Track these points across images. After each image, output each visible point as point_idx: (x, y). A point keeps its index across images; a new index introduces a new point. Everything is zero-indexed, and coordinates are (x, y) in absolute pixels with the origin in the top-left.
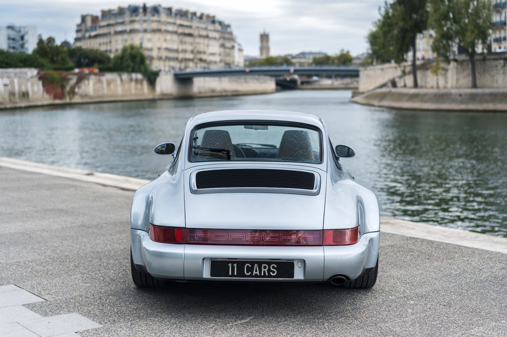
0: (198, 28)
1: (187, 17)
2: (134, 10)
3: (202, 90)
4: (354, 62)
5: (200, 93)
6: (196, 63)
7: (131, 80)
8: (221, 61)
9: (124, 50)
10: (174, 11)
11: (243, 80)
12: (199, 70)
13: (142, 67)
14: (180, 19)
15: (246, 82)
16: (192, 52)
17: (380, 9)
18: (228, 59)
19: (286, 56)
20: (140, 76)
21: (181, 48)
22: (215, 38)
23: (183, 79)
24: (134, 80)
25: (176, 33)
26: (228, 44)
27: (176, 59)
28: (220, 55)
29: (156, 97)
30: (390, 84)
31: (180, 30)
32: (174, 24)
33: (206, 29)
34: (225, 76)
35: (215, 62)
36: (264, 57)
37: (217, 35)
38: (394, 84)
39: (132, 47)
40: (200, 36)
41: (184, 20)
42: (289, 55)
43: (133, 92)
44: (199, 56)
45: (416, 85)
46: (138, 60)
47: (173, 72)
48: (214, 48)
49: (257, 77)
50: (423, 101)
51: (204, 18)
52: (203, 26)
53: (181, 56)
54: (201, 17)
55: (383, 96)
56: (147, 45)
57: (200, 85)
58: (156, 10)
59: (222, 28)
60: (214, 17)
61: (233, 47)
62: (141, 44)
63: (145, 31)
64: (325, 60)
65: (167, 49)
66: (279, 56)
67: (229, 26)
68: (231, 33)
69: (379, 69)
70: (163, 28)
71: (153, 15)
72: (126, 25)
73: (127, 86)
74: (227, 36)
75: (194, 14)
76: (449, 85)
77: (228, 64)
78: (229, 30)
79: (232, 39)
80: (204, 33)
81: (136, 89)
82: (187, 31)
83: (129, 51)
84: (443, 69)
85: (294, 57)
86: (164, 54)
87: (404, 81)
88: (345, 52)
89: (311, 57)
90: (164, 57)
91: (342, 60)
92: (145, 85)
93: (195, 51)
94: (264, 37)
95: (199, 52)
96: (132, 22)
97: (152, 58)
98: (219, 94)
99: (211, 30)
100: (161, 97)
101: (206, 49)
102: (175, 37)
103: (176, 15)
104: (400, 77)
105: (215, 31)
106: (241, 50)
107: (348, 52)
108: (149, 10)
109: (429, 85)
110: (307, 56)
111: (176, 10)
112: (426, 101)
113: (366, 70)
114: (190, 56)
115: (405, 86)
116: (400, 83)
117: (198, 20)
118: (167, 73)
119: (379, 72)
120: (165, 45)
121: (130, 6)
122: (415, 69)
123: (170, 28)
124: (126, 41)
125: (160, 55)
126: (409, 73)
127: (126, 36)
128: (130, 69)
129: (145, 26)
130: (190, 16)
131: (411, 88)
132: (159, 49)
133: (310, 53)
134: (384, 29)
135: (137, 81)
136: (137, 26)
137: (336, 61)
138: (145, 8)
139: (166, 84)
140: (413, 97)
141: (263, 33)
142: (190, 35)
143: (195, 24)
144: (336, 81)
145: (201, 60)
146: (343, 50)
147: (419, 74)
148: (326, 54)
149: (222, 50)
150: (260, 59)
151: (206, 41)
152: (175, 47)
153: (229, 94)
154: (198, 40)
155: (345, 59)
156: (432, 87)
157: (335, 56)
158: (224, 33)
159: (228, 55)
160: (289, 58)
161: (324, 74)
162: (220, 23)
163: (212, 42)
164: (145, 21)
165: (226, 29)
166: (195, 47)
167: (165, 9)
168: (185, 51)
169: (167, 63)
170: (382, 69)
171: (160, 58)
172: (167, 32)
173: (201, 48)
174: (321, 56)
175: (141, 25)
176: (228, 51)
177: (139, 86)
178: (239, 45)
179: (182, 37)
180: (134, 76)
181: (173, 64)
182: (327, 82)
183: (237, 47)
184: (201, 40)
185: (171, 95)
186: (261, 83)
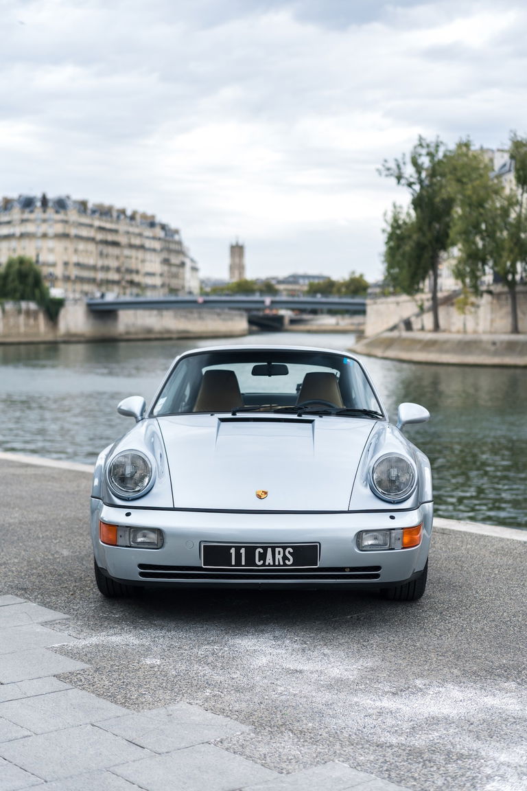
0: (128, 233)
1: (111, 216)
2: (28, 203)
3: (132, 330)
4: (370, 291)
5: (128, 333)
6: (124, 288)
7: (19, 312)
8: (163, 285)
9: (10, 264)
10: (90, 205)
11: (196, 315)
12: (128, 298)
13: (37, 292)
14: (100, 219)
15: (201, 318)
16: (118, 270)
17: (385, 214)
18: (174, 283)
19: (267, 279)
20: (33, 306)
21: (100, 263)
22: (154, 250)
23: (102, 312)
24: (23, 311)
25: (92, 240)
26: (175, 260)
27: (92, 281)
28: (161, 275)
29: (59, 339)
30: (402, 326)
31: (99, 236)
32: (91, 226)
33: (140, 235)
34: (167, 309)
35: (154, 287)
36: (235, 280)
37: (157, 245)
38: (408, 325)
39: (22, 261)
40: (131, 246)
41: (106, 221)
42: (273, 278)
43: (22, 329)
44: (128, 277)
45: (437, 327)
46: (30, 280)
47: (85, 300)
48: (153, 264)
49: (218, 311)
50: (442, 351)
51: (138, 217)
52: (137, 230)
53: (100, 276)
54: (132, 218)
55: (389, 343)
56: (46, 257)
57: (128, 320)
58: (61, 204)
59: (166, 235)
60: (153, 217)
61: (183, 264)
62: (38, 256)
63: (45, 236)
64: (327, 287)
65: (78, 265)
66: (257, 280)
67: (177, 232)
68: (179, 243)
69: (392, 303)
70: (73, 231)
71: (57, 212)
72: (14, 226)
73: (12, 321)
74: (173, 246)
75: (123, 212)
76: (481, 328)
77: (173, 291)
78: (176, 237)
79: (181, 252)
80: (137, 241)
81: (26, 325)
82: (110, 237)
83: (16, 267)
84: (473, 304)
85: (280, 282)
86: (74, 272)
87: (422, 320)
88: (357, 275)
89: (307, 282)
90: (73, 277)
91: (352, 287)
92: (42, 319)
93: (123, 269)
94: (237, 250)
95: (129, 271)
96: (23, 221)
97: (53, 279)
98: (158, 336)
99: (148, 238)
100: (66, 339)
101: (140, 267)
102: (91, 247)
103: (94, 212)
104: (418, 315)
105: (154, 238)
106: (195, 269)
107: (361, 276)
108: (50, 204)
109: (454, 329)
110: (301, 281)
111: (94, 205)
112: (447, 352)
113: (375, 303)
114: (114, 276)
115: (423, 329)
116: (416, 324)
117: (128, 221)
118: (76, 301)
119: (393, 307)
120: (74, 259)
121: (20, 196)
122: (436, 304)
123: (84, 232)
124: (14, 250)
125: (67, 273)
126: (429, 310)
127: (13, 244)
128: (18, 295)
129: (43, 228)
130: (115, 214)
131: (430, 331)
132: (66, 264)
133: (305, 277)
134: (392, 244)
135: (28, 313)
136: (30, 228)
137: (343, 290)
138: (45, 201)
139: (74, 319)
140: (429, 345)
141: (234, 244)
142: (115, 244)
143: (123, 227)
144: (343, 319)
145: (132, 283)
146: (353, 273)
147: (442, 311)
148: (329, 278)
149: (166, 268)
150: (229, 283)
151: (140, 254)
152: (91, 261)
153: (175, 336)
154: (127, 252)
155: (357, 287)
156: (458, 332)
157: (341, 281)
158: (169, 242)
159: (175, 276)
160: (273, 282)
161: (325, 307)
162: (163, 227)
163: (149, 256)
164: (44, 221)
165: (172, 236)
166: (123, 263)
167: (75, 202)
168: (106, 269)
169: (78, 287)
170: (398, 303)
171: (67, 279)
172: (79, 238)
173: (133, 264)
174: (321, 281)
175: (38, 226)
176: (174, 270)
177: (32, 321)
178: (192, 261)
179: (101, 247)
180: (24, 305)
181: (86, 287)
182: (328, 321)
183: (188, 264)
184: (133, 253)
185: (82, 335)
186: (224, 320)
